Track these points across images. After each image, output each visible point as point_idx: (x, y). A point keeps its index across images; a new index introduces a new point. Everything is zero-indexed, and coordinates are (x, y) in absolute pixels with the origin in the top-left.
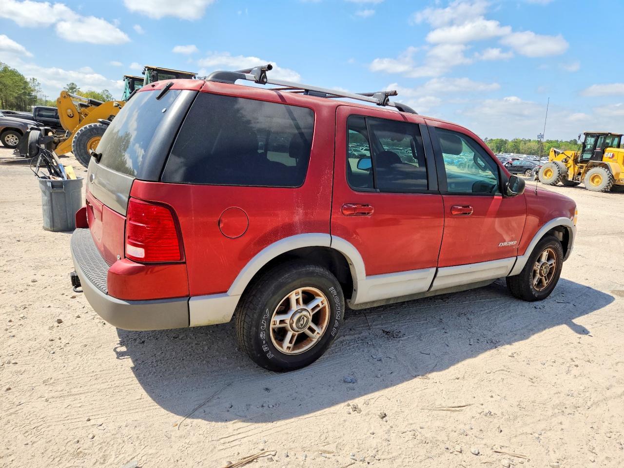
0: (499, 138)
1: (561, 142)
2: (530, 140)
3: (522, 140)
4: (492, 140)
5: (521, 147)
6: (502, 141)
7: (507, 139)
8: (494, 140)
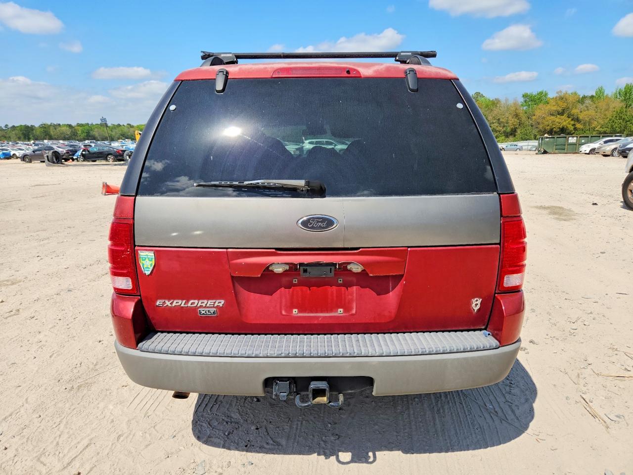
0: (23, 124)
1: (92, 124)
2: (59, 124)
3: (51, 125)
4: (14, 126)
5: (52, 133)
6: (27, 127)
7: (33, 125)
8: (18, 127)
